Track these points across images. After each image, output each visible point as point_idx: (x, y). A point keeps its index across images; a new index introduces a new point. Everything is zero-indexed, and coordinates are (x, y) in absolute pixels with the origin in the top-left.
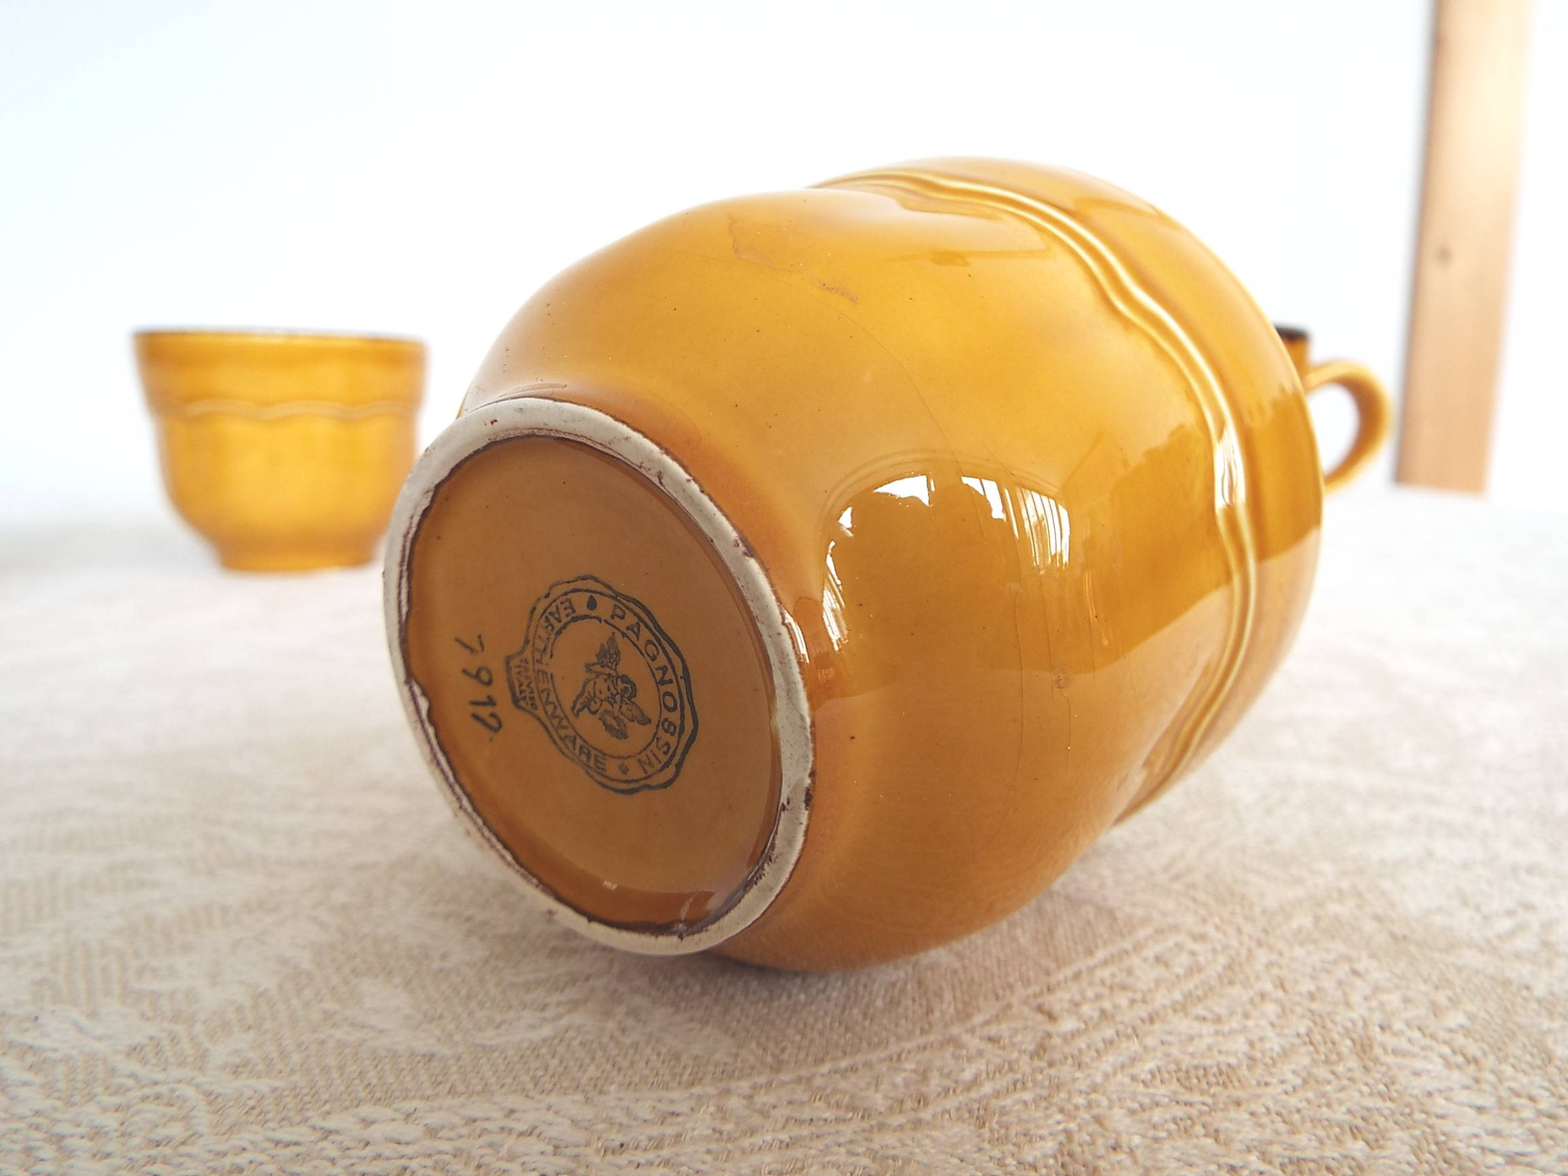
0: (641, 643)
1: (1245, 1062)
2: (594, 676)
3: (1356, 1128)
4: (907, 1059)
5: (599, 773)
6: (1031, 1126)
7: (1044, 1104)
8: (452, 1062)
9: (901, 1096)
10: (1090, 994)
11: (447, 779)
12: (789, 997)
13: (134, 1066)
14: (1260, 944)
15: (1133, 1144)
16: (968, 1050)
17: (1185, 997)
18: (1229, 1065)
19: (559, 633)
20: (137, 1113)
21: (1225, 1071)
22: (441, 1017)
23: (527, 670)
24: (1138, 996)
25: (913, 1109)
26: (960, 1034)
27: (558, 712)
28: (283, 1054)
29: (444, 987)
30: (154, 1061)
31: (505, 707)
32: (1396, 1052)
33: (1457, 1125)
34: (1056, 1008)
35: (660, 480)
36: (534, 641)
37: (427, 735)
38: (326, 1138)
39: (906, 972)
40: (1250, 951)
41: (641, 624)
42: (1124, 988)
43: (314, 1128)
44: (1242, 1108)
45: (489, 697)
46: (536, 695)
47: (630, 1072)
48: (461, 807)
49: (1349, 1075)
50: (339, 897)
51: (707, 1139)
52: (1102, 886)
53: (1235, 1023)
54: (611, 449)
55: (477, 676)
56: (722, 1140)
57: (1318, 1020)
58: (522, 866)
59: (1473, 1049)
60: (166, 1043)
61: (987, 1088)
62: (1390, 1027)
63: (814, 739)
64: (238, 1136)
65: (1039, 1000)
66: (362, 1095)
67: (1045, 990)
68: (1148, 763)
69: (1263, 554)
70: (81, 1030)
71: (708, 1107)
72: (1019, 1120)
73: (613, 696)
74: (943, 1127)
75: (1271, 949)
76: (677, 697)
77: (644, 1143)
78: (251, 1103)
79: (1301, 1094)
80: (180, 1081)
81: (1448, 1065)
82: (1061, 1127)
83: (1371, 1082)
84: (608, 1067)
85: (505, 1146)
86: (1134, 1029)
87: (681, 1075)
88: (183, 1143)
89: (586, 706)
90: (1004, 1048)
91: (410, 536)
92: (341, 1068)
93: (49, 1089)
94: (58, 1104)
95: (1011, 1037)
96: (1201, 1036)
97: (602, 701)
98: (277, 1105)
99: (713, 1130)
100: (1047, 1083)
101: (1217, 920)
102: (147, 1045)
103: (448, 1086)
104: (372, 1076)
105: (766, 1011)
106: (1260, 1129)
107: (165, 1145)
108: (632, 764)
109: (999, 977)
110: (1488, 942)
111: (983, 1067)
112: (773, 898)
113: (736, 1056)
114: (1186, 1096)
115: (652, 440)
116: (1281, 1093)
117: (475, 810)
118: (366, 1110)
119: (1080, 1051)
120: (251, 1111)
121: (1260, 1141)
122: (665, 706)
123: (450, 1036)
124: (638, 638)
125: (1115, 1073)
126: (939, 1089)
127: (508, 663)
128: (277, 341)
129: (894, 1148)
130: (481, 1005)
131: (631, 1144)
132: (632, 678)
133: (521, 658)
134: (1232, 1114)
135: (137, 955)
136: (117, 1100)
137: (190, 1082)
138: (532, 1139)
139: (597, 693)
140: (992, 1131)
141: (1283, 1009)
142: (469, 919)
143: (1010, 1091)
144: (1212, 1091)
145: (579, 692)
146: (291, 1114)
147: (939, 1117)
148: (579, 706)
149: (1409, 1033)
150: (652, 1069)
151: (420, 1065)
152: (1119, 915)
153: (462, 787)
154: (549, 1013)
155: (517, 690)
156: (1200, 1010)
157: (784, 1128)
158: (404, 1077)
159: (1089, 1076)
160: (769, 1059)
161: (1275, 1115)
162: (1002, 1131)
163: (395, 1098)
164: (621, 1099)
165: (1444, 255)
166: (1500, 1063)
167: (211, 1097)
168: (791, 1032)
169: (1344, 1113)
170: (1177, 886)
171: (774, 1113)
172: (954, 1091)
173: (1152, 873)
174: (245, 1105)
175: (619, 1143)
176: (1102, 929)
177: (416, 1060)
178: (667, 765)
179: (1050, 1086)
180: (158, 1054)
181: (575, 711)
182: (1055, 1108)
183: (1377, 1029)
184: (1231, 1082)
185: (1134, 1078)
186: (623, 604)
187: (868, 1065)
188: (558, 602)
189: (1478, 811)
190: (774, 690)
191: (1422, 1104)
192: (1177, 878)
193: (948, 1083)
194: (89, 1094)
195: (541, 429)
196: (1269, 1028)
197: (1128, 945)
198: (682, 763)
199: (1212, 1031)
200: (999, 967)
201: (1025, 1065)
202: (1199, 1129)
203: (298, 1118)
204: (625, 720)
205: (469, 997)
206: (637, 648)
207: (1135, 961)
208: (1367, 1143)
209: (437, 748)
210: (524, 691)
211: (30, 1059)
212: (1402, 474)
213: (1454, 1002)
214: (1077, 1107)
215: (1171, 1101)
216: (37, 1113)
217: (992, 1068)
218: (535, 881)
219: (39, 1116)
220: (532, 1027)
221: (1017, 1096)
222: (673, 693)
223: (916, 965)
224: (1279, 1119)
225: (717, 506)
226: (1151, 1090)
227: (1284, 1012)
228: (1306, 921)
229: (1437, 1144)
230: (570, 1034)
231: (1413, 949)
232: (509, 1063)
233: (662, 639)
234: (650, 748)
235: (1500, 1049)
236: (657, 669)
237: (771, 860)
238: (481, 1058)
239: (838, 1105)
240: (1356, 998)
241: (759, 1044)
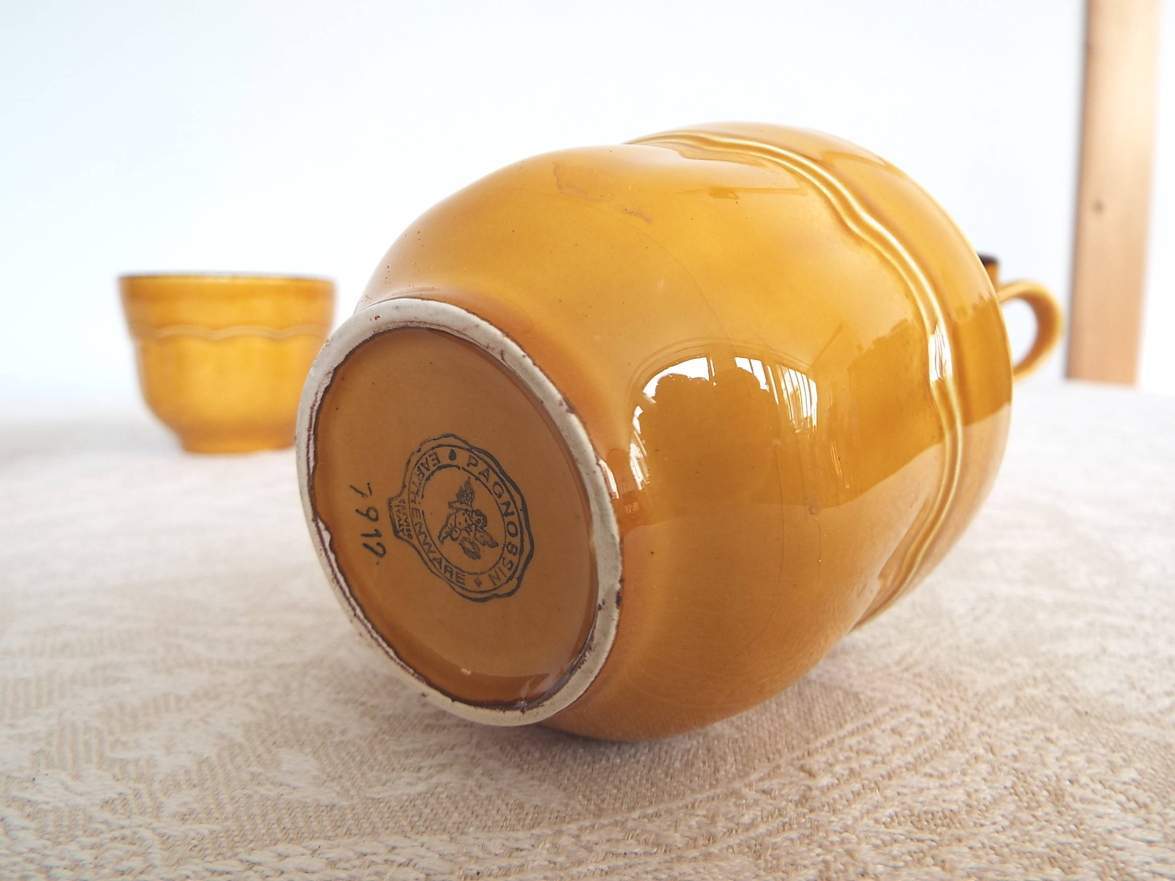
0: (490, 485)
1: (964, 808)
2: (455, 511)
3: (1053, 858)
4: (699, 807)
5: (459, 586)
6: (797, 857)
7: (807, 841)
8: (348, 811)
9: (695, 835)
10: (841, 758)
11: (344, 593)
12: (608, 760)
13: (107, 815)
14: (973, 719)
15: (877, 872)
16: (746, 800)
17: (916, 759)
18: (951, 811)
19: (428, 479)
20: (107, 850)
21: (948, 816)
22: (340, 777)
23: (404, 508)
24: (879, 758)
25: (704, 845)
26: (740, 788)
27: (428, 540)
28: (220, 806)
29: (343, 754)
30: (121, 811)
31: (388, 537)
32: (1082, 800)
33: (1133, 855)
34: (815, 768)
35: (502, 356)
36: (409, 486)
37: (329, 561)
38: (251, 868)
39: (698, 742)
40: (965, 724)
41: (490, 470)
42: (868, 752)
43: (242, 861)
44: (964, 843)
45: (376, 530)
46: (411, 528)
47: (485, 818)
48: (355, 615)
49: (1047, 818)
50: (265, 688)
51: (544, 868)
52: (849, 676)
53: (955, 779)
54: (465, 335)
55: (367, 515)
56: (556, 869)
57: (1021, 776)
58: (401, 659)
59: (1143, 798)
60: (131, 797)
61: (762, 829)
62: (1077, 781)
63: (622, 554)
64: (184, 867)
65: (802, 762)
66: (279, 836)
67: (806, 754)
68: (883, 575)
69: (968, 420)
70: (67, 788)
71: (545, 844)
72: (788, 854)
73: (469, 526)
74: (728, 859)
75: (982, 722)
76: (518, 526)
77: (495, 872)
78: (195, 842)
79: (1009, 832)
80: (140, 826)
81: (1124, 809)
82: (821, 858)
83: (1064, 823)
84: (468, 814)
85: (389, 874)
86: (876, 783)
87: (524, 820)
88: (142, 873)
89: (449, 534)
90: (775, 798)
91: (316, 408)
92: (264, 816)
93: (41, 832)
94: (48, 843)
95: (780, 790)
96: (928, 789)
97: (461, 530)
98: (213, 844)
99: (549, 861)
100: (809, 825)
101: (939, 701)
102: (116, 799)
103: (345, 830)
104: (288, 824)
105: (590, 771)
106: (977, 860)
107: (128, 874)
108: (485, 579)
109: (770, 745)
110: (1152, 715)
111: (759, 813)
112: (592, 679)
113: (567, 805)
114: (919, 835)
115: (496, 327)
116: (993, 832)
117: (366, 617)
118: (282, 848)
119: (834, 799)
120: (194, 848)
121: (978, 869)
122: (509, 533)
123: (347, 791)
124: (487, 481)
125: (862, 817)
126: (725, 830)
127: (390, 503)
128: (224, 281)
129: (690, 875)
130: (371, 768)
131: (486, 873)
132: (485, 512)
133: (399, 499)
134: (955, 848)
135: (111, 732)
136: (93, 840)
137: (148, 826)
138: (409, 869)
139: (457, 523)
140: (766, 861)
141: (993, 768)
142: (363, 704)
143: (780, 831)
144: (939, 830)
145: (443, 524)
146: (224, 850)
147: (725, 850)
148: (444, 535)
149: (1093, 786)
150: (502, 815)
151: (324, 813)
152: (862, 697)
153: (356, 600)
154: (423, 774)
155: (397, 525)
156: (927, 769)
157: (604, 859)
158: (311, 822)
159: (842, 819)
160: (592, 807)
161: (989, 849)
162: (775, 862)
163: (304, 838)
164: (477, 838)
165: (1099, 207)
166: (1165, 807)
167: (164, 838)
168: (609, 787)
169: (1043, 847)
170: (906, 675)
171: (596, 848)
172: (736, 831)
173: (887, 667)
174: (189, 844)
175: (476, 872)
176: (849, 708)
177: (321, 810)
178: (510, 578)
179: (811, 828)
180: (124, 805)
181: (441, 539)
182: (815, 844)
183: (1068, 783)
184: (954, 824)
185: (877, 821)
186: (476, 455)
187: (669, 812)
188: (427, 455)
189: (1141, 617)
190: (591, 517)
191: (1105, 839)
192: (907, 669)
193: (731, 825)
194: (72, 836)
195: (412, 322)
196: (983, 782)
197: (870, 720)
198: (522, 577)
199: (937, 784)
200: (770, 738)
201: (791, 811)
202: (929, 860)
203: (230, 854)
204: (479, 545)
205: (362, 763)
206: (487, 488)
207: (876, 731)
208: (1063, 870)
209: (336, 570)
210: (403, 525)
211: (28, 810)
212: (1071, 371)
213: (1127, 761)
214: (832, 843)
215: (907, 838)
216: (32, 850)
217: (765, 813)
218: (411, 671)
219: (33, 852)
220: (410, 784)
221: (786, 835)
222: (514, 521)
223: (705, 736)
224: (993, 852)
225: (546, 375)
226: (891, 830)
227: (993, 770)
228: (1009, 702)
229: (1117, 870)
230: (440, 789)
231: (1093, 721)
232: (392, 812)
233: (506, 481)
234: (497, 566)
235: (1164, 797)
236: (502, 504)
237: (591, 649)
238: (371, 807)
239: (646, 842)
240: (1050, 759)
241: (584, 796)
